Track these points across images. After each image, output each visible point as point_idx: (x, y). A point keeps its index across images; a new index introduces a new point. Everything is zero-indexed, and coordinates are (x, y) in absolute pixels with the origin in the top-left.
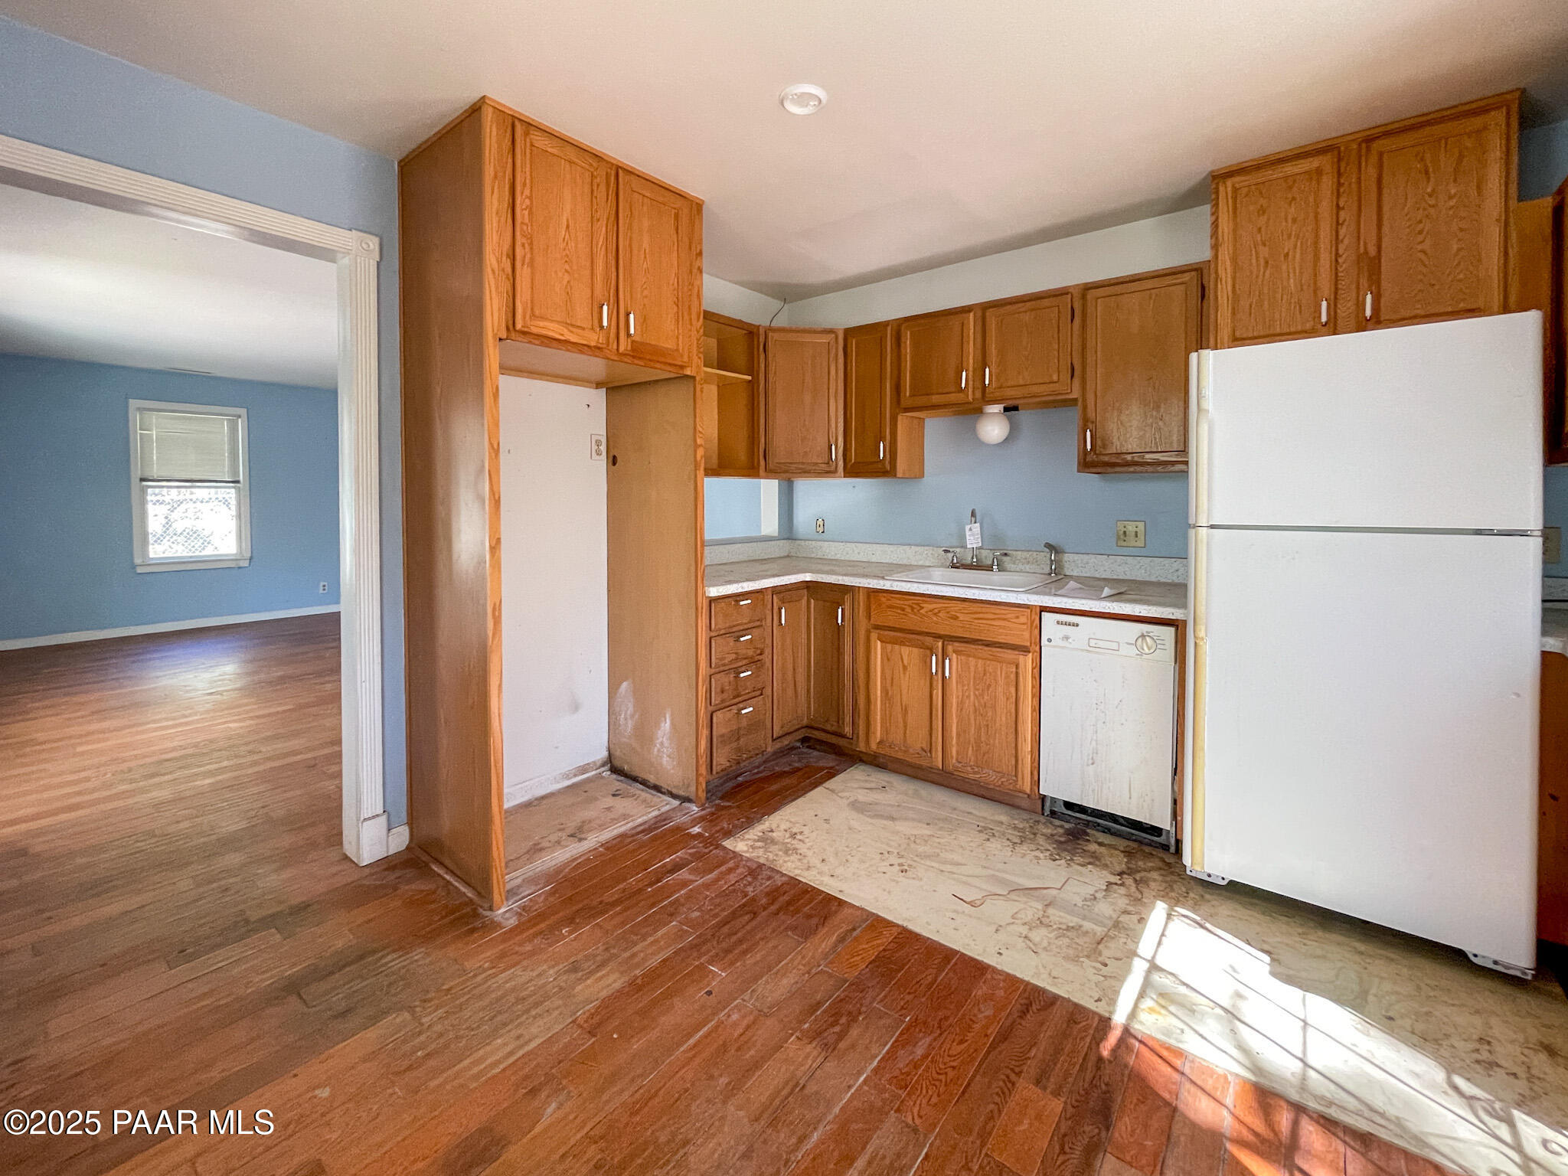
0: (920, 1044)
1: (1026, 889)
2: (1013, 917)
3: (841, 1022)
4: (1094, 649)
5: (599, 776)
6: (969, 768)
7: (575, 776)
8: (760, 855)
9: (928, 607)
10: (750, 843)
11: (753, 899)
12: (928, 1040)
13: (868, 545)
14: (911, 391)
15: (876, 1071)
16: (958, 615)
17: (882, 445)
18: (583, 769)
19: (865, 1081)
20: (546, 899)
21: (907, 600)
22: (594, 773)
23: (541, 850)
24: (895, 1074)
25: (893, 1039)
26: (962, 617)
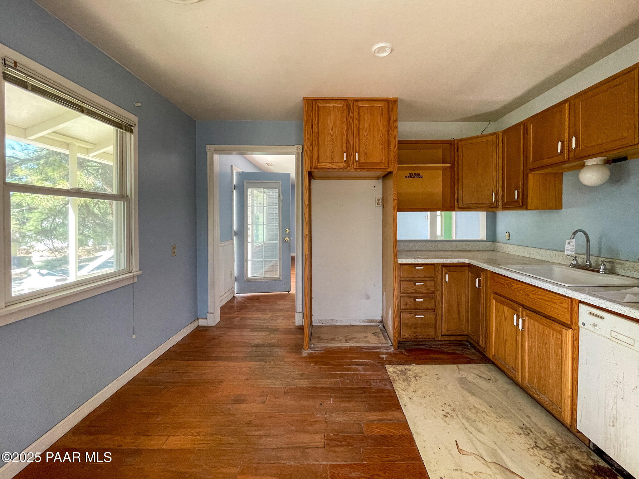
0: (357, 473)
1: (507, 469)
2: (475, 473)
3: (342, 443)
4: (614, 339)
5: (377, 326)
6: (534, 390)
7: (368, 322)
8: (393, 376)
9: (515, 286)
10: (395, 370)
11: (371, 388)
12: (362, 475)
13: (530, 248)
14: (532, 159)
15: (331, 465)
16: (530, 294)
17: (516, 192)
18: (371, 321)
19: (323, 465)
20: (319, 354)
21: (507, 280)
22: (376, 324)
23: (334, 340)
24: (336, 472)
25: (350, 463)
26: (531, 296)
